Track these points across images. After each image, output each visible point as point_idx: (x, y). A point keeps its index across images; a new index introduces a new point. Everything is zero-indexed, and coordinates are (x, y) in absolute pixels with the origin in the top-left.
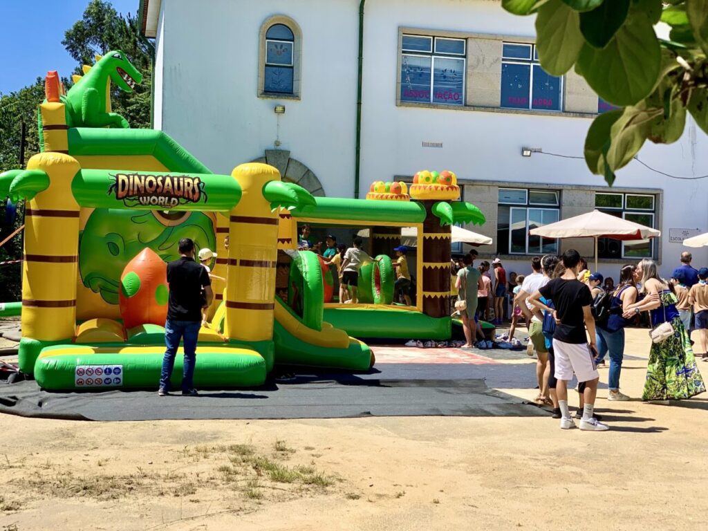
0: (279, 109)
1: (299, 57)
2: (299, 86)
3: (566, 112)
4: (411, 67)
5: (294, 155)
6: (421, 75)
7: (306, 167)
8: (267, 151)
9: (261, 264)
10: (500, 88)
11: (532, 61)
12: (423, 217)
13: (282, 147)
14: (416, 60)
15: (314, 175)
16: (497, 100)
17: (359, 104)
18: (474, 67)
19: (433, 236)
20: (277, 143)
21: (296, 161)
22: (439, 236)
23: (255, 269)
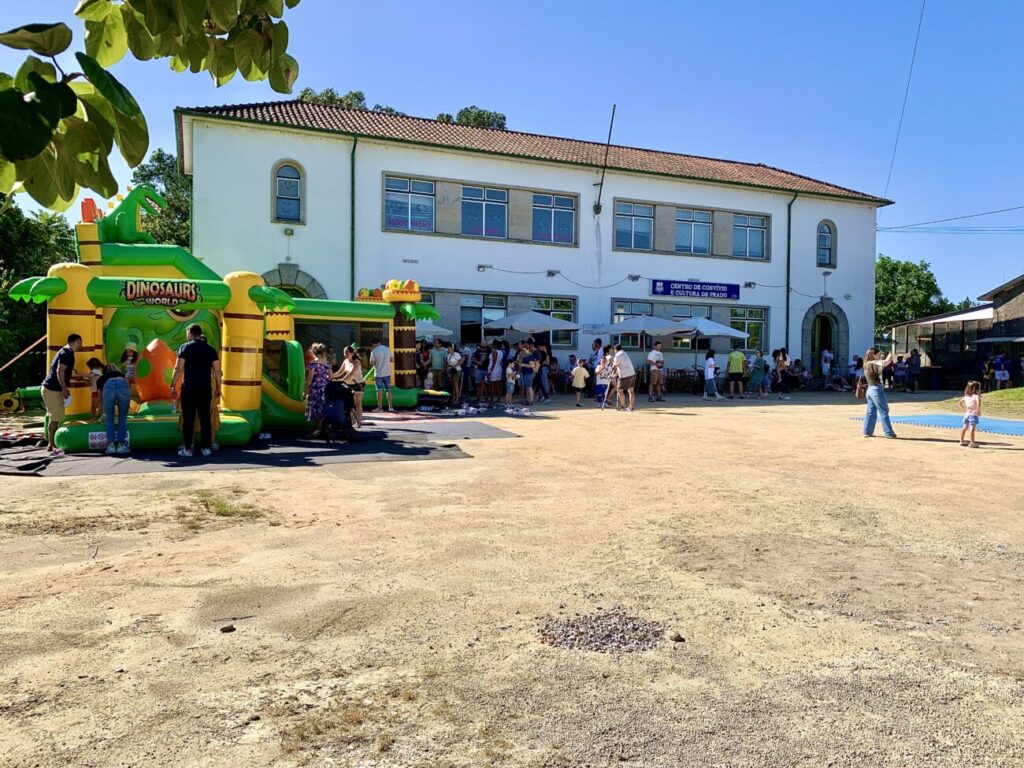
0: (289, 232)
1: (305, 191)
2: (304, 216)
3: (509, 240)
4: (393, 202)
5: (301, 269)
6: (401, 208)
7: (311, 277)
8: (280, 265)
9: (249, 350)
10: (460, 219)
11: (484, 200)
12: (393, 314)
13: (292, 262)
14: (397, 197)
15: (318, 283)
16: (458, 229)
17: (353, 229)
18: (441, 203)
19: (401, 328)
20: (288, 259)
21: (304, 273)
22: (406, 328)
23: (245, 354)
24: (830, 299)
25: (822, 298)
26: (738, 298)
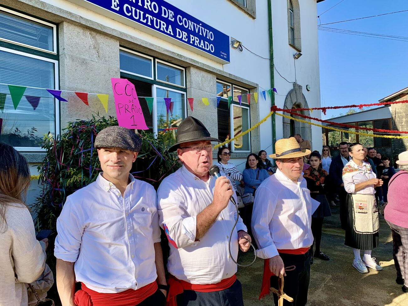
24: (300, 87)
25: (295, 84)
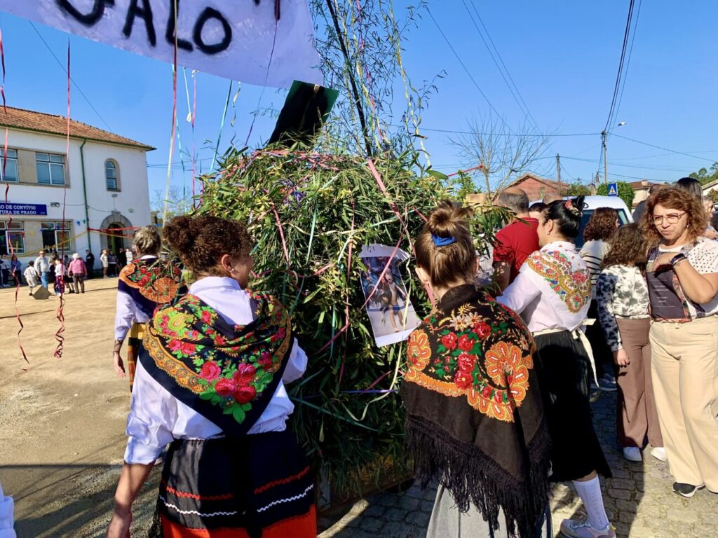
24: (118, 213)
25: (113, 212)
26: (46, 214)
